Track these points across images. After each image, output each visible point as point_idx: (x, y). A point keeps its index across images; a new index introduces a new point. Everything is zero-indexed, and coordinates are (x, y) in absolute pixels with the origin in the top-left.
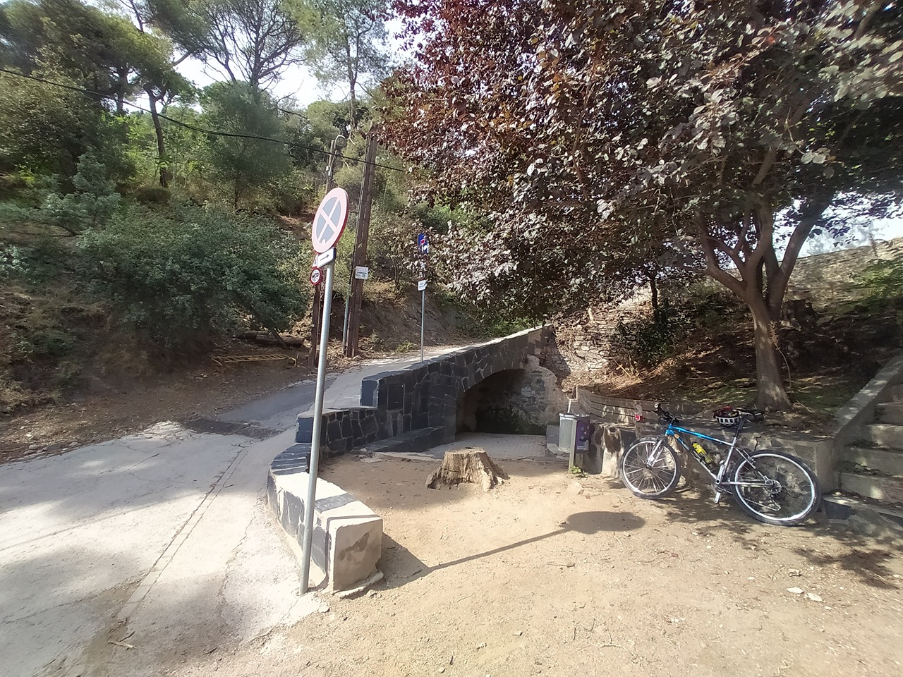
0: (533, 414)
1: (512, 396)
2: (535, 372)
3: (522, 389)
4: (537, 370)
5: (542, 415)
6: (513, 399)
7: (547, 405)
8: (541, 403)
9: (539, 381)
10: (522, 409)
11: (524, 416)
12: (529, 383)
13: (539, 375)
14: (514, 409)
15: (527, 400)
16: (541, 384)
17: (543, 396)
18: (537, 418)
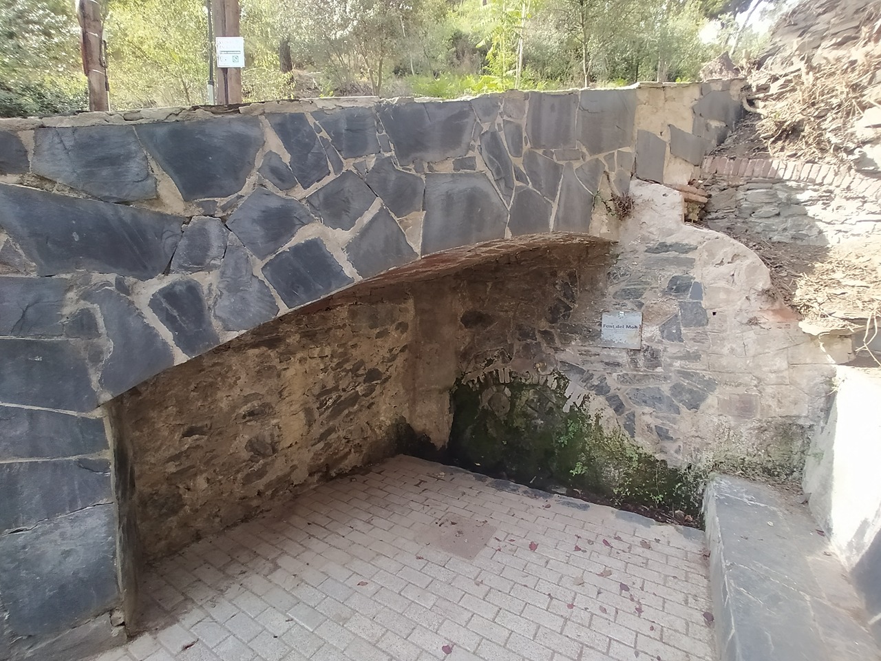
0: (647, 416)
1: (566, 340)
2: (664, 247)
3: (606, 319)
4: (670, 240)
5: (684, 424)
6: (571, 353)
7: (710, 385)
8: (685, 374)
9: (678, 287)
10: (601, 390)
11: (610, 422)
12: (633, 295)
13: (677, 262)
14: (574, 391)
15: (624, 358)
16: (687, 298)
17: (692, 347)
18: (663, 435)
